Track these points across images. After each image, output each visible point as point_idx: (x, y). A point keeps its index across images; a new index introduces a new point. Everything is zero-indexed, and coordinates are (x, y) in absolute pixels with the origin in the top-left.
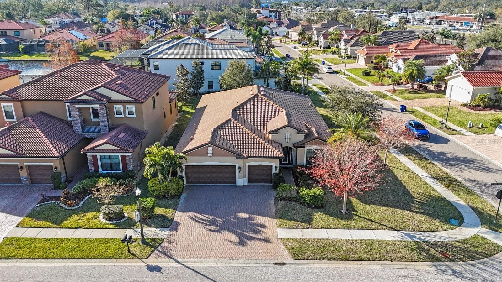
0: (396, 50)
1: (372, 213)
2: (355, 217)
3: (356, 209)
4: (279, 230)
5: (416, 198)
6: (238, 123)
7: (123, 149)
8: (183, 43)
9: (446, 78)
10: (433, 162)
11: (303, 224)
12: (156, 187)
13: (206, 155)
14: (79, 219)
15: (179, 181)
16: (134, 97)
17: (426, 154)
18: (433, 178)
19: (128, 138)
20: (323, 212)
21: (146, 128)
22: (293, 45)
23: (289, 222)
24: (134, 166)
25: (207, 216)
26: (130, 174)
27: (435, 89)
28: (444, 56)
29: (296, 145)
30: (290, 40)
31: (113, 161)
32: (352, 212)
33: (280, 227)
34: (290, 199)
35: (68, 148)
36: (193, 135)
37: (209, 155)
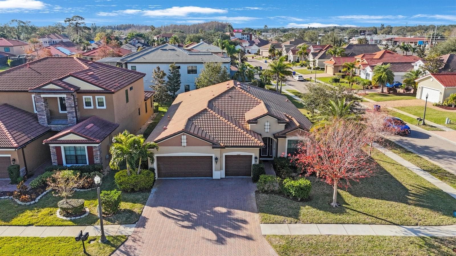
0: (362, 59)
1: (365, 205)
2: (348, 211)
3: (347, 202)
4: (262, 226)
5: (411, 191)
6: (214, 113)
7: (89, 139)
8: (161, 49)
9: (416, 81)
10: (419, 156)
11: (290, 218)
12: (123, 179)
13: (180, 144)
14: (32, 216)
15: (149, 173)
16: (104, 87)
17: (410, 148)
18: (424, 170)
19: (96, 129)
20: (311, 206)
21: (116, 122)
22: (264, 60)
23: (273, 216)
24: (101, 159)
25: (180, 211)
26: (96, 166)
27: (404, 92)
28: (410, 63)
29: (277, 135)
30: (261, 57)
31: (79, 153)
32: (343, 205)
33: (263, 223)
34: (273, 192)
35: (29, 139)
36: (166, 126)
37: (183, 145)
